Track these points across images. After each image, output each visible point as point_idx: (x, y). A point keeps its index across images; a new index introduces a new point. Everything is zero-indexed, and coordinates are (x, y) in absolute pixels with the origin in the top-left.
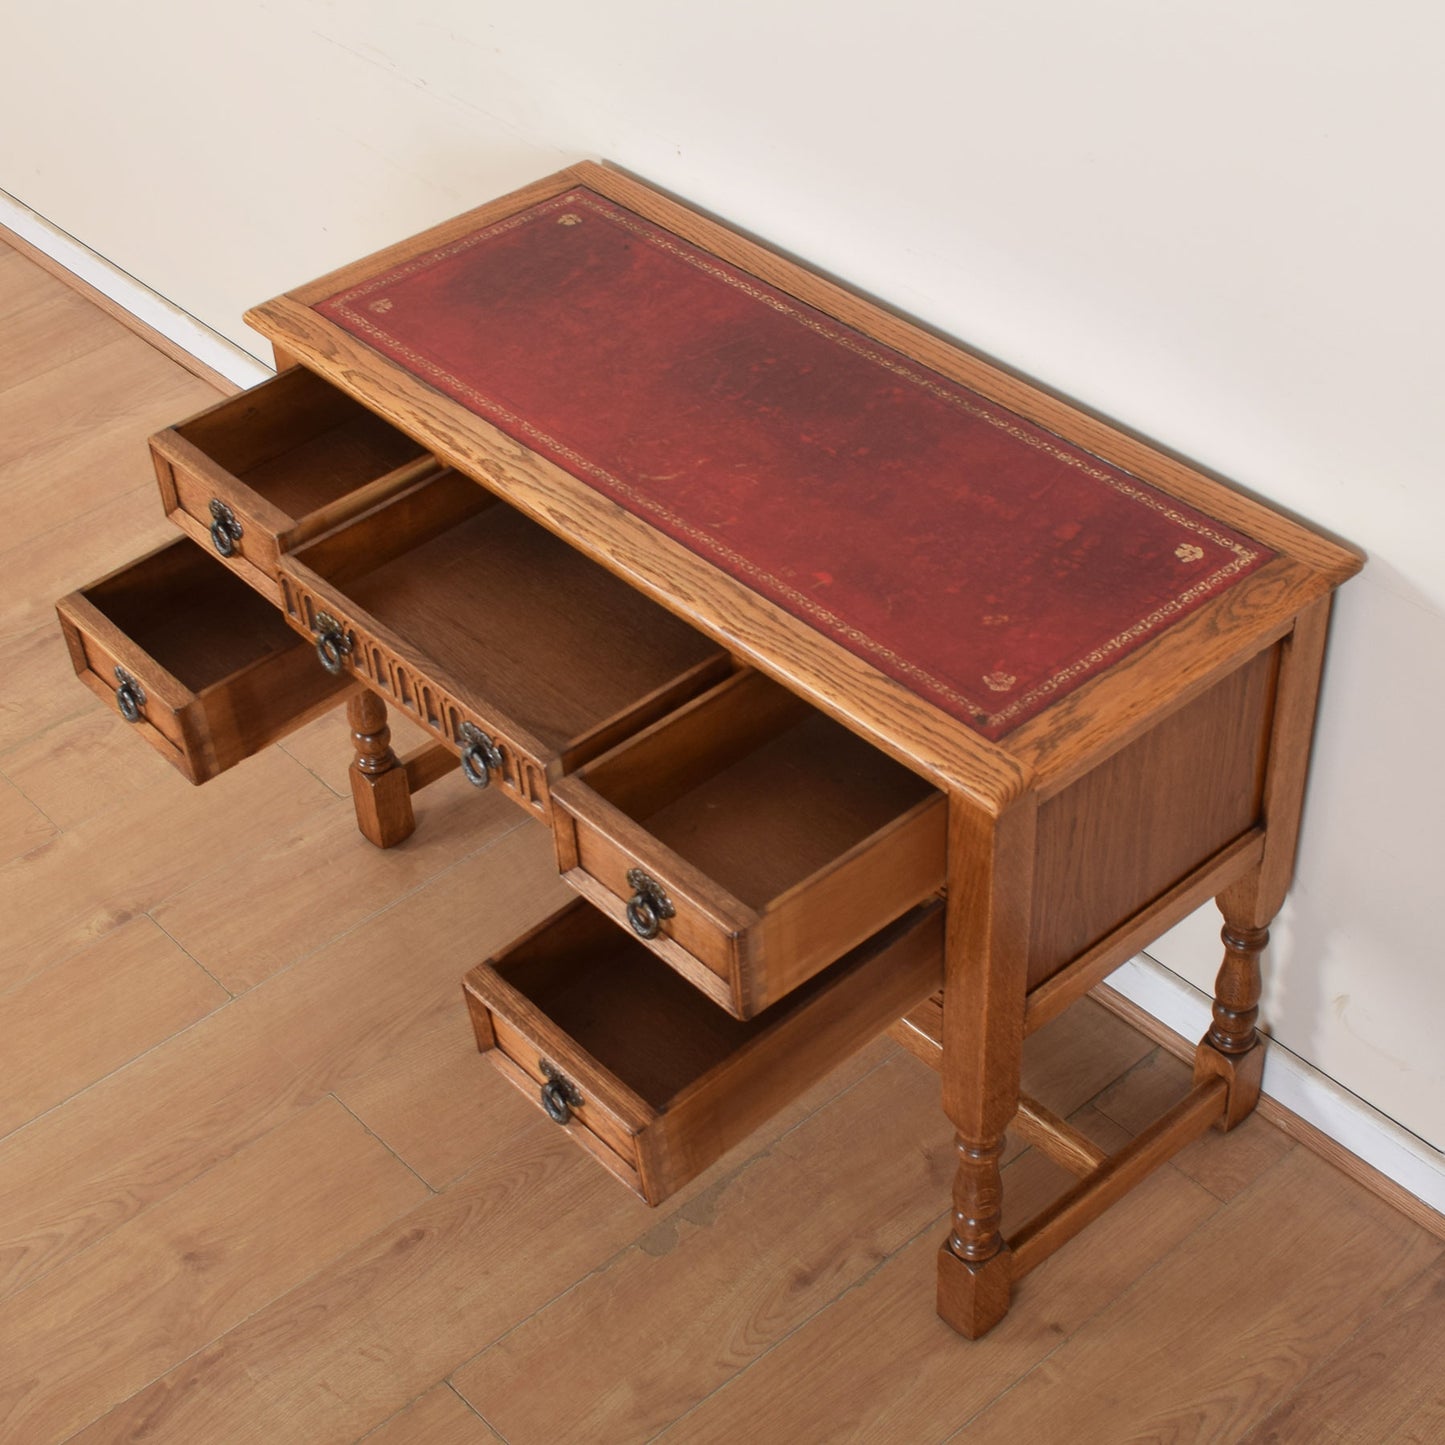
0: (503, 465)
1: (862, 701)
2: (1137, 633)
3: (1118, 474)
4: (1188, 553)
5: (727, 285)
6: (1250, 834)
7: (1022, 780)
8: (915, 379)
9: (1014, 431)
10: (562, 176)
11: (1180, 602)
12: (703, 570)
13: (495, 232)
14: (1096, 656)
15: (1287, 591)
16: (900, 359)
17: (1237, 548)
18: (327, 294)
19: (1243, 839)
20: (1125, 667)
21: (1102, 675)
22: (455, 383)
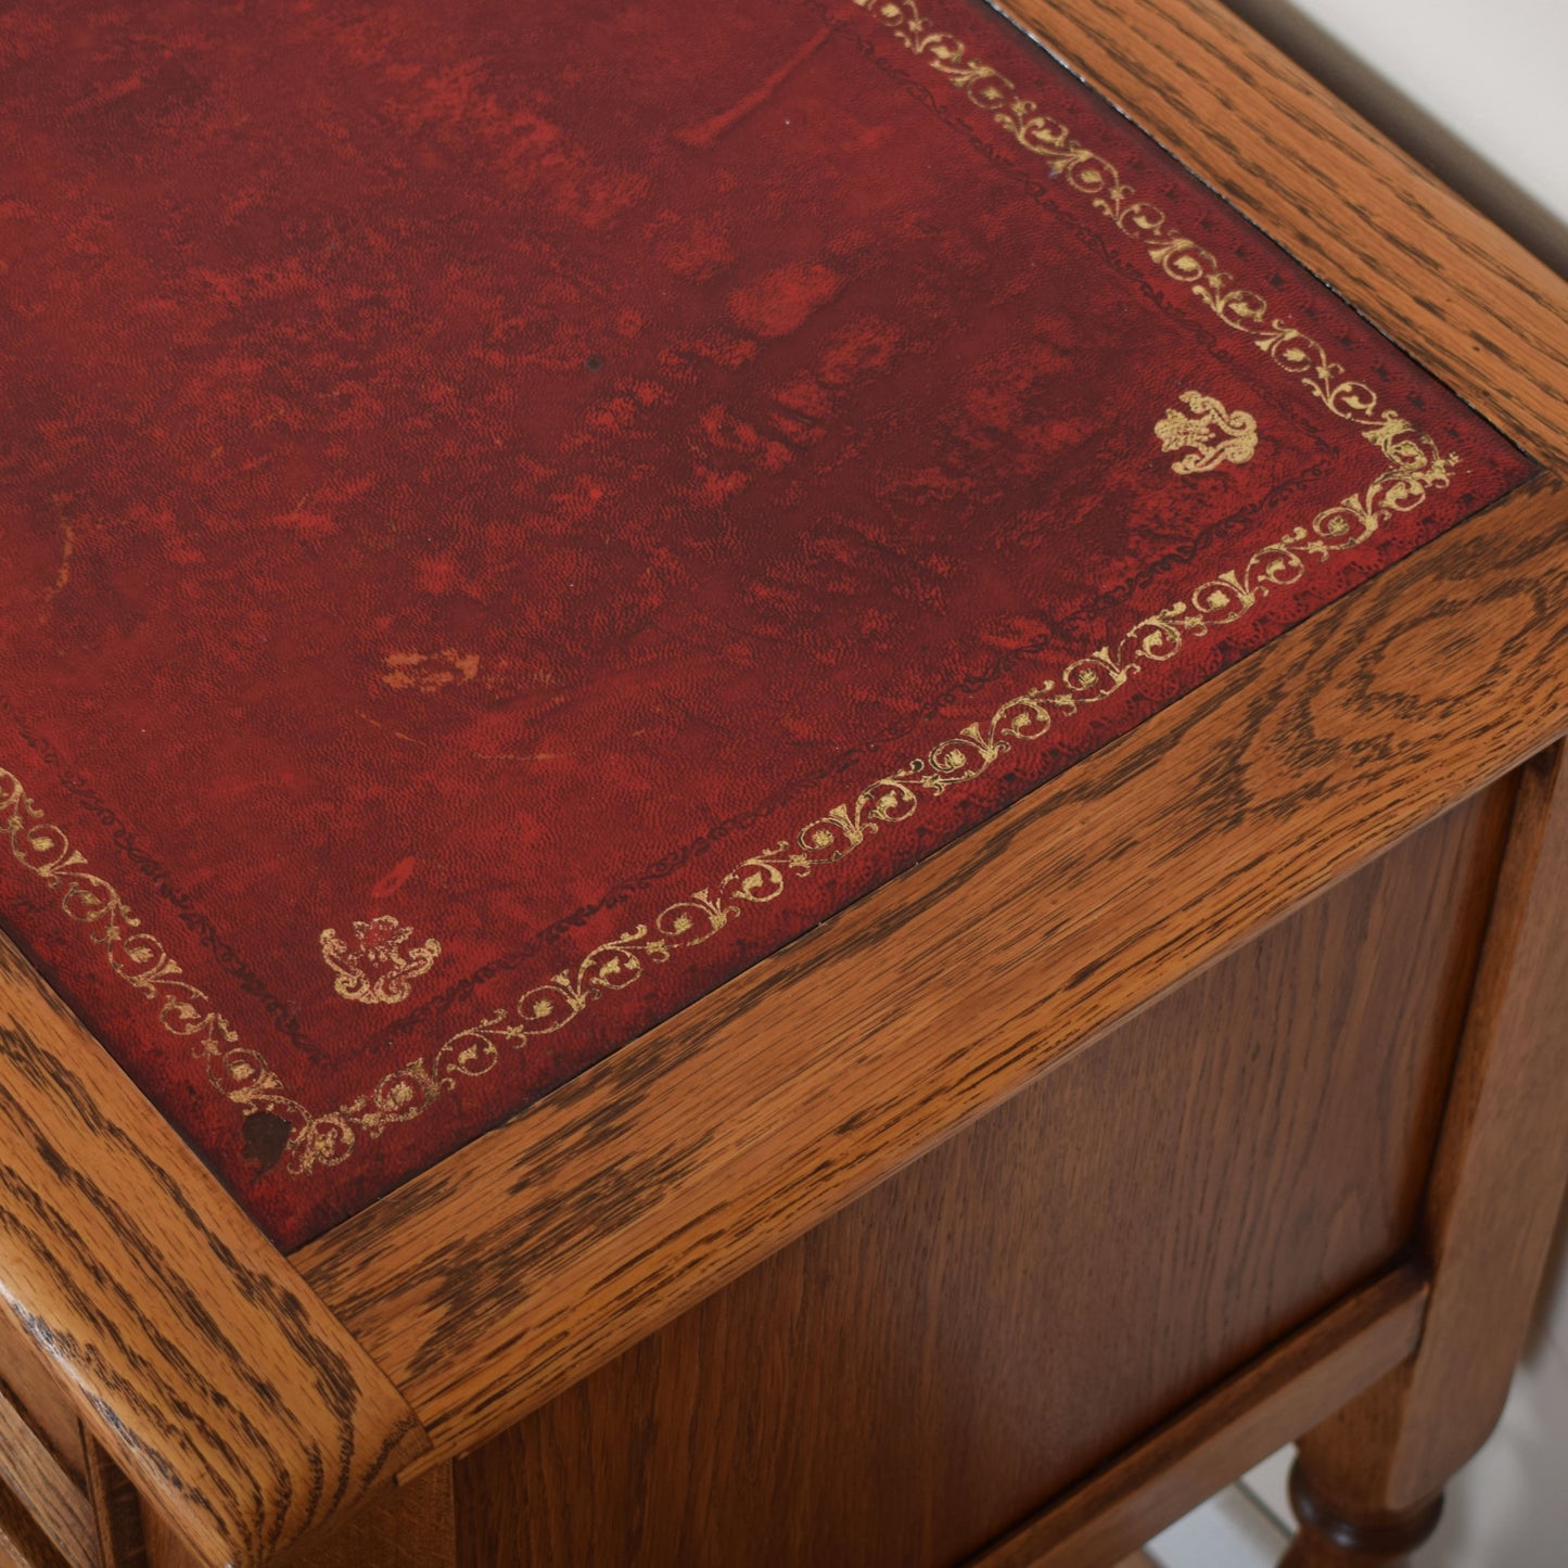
2: (935, 784)
4: (1205, 434)
6: (1372, 1294)
7: (348, 1447)
14: (760, 877)
15: (1537, 642)
17: (1387, 432)
19: (1349, 1308)
20: (858, 942)
21: (765, 969)
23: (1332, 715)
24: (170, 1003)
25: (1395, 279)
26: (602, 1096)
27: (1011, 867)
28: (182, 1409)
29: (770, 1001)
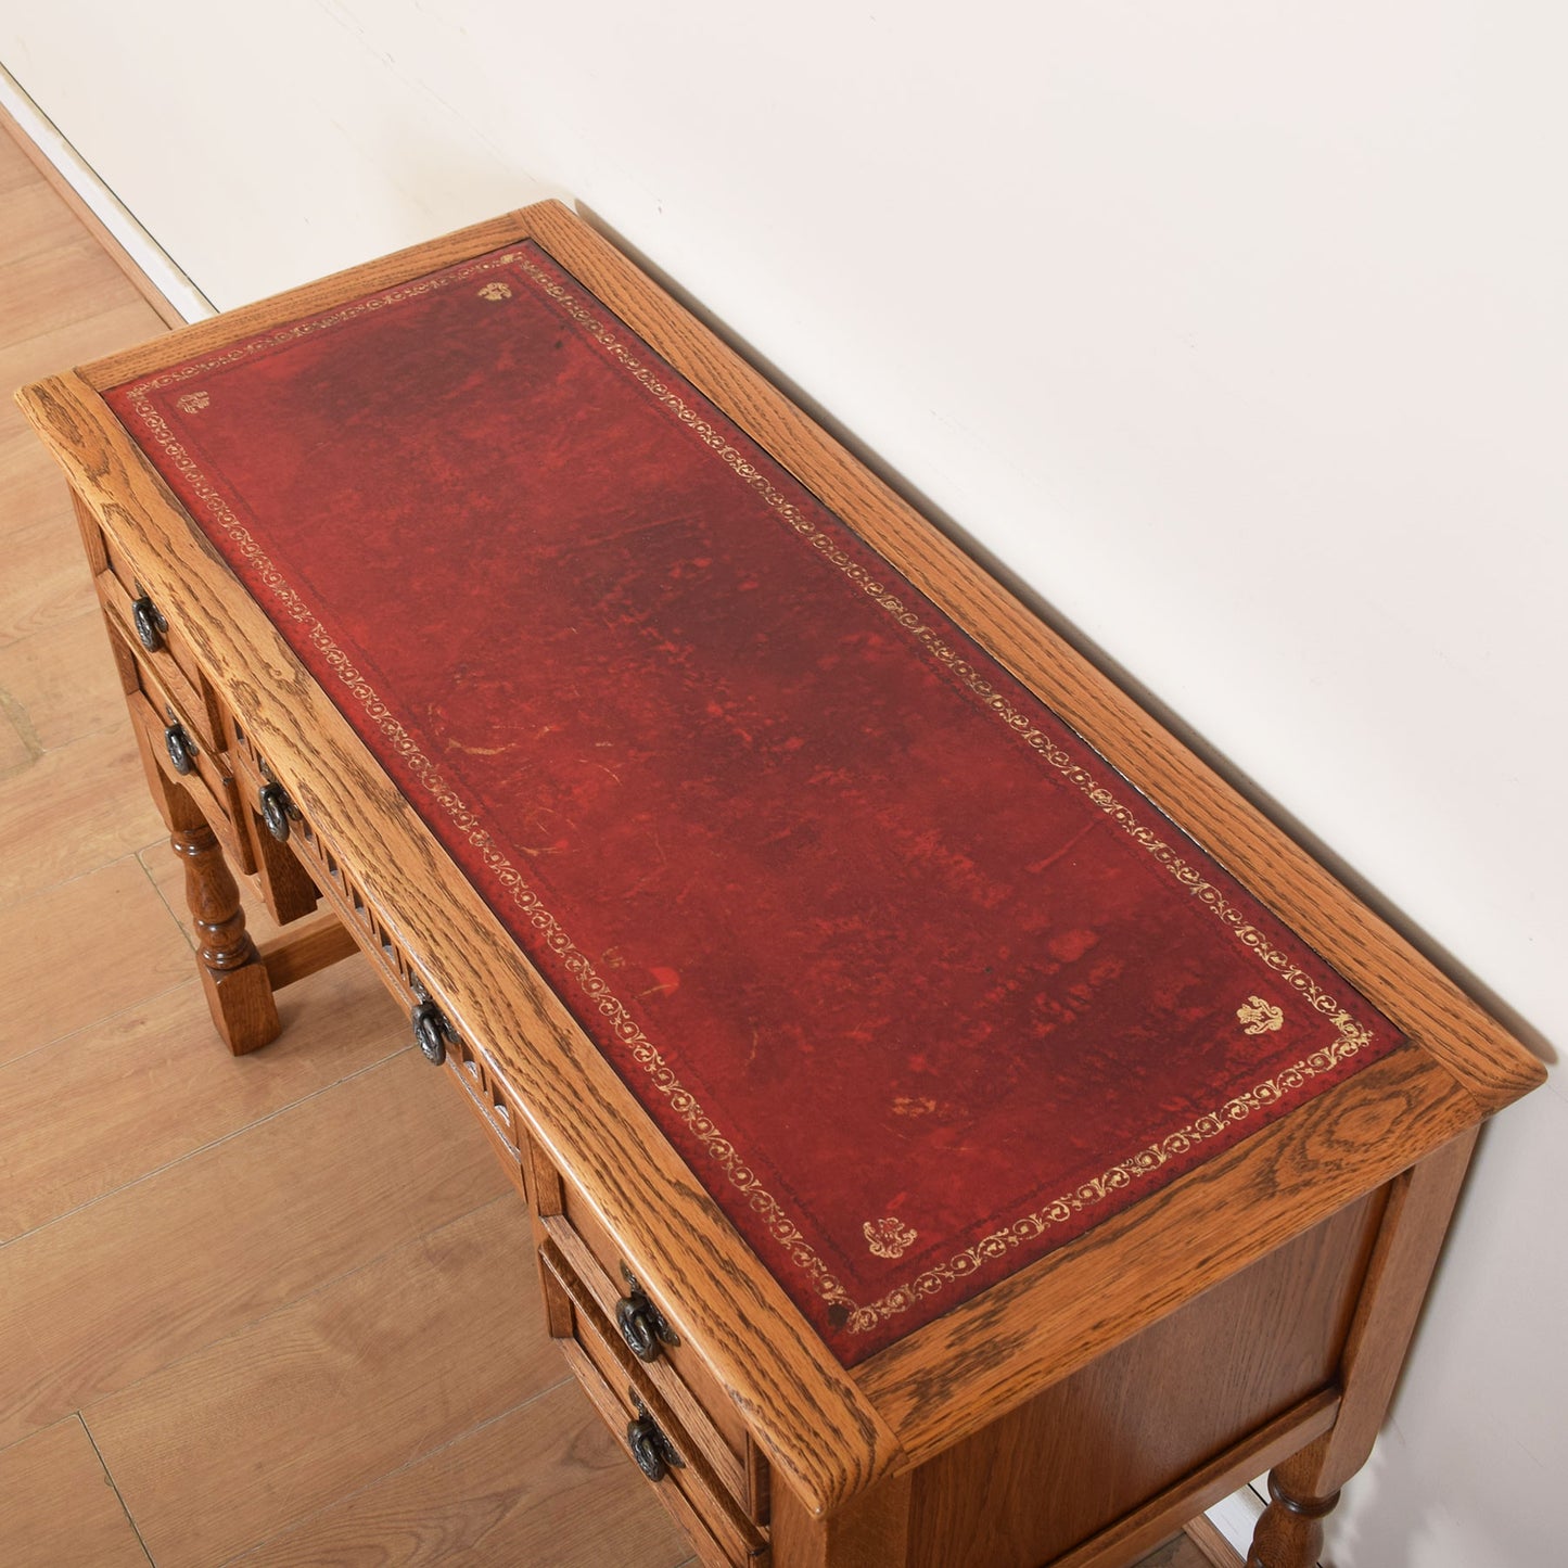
0: (262, 696)
1: (656, 1241)
2: (1138, 1171)
3: (1180, 843)
4: (1260, 1016)
5: (682, 424)
6: (1314, 1400)
7: (872, 1459)
8: (908, 620)
9: (1033, 736)
10: (509, 221)
11: (1224, 1116)
12: (488, 936)
13: (389, 300)
14: (1059, 1210)
15: (1407, 1120)
16: (895, 581)
17: (1341, 1019)
18: (131, 376)
19: (1305, 1406)
20: (1103, 1242)
21: (1061, 1252)
22: (247, 545)
23: (1316, 1148)
24: (797, 1252)
25: (1345, 949)
26: (988, 1306)
27: (1171, 1212)
28: (799, 1437)
29: (1063, 1267)
